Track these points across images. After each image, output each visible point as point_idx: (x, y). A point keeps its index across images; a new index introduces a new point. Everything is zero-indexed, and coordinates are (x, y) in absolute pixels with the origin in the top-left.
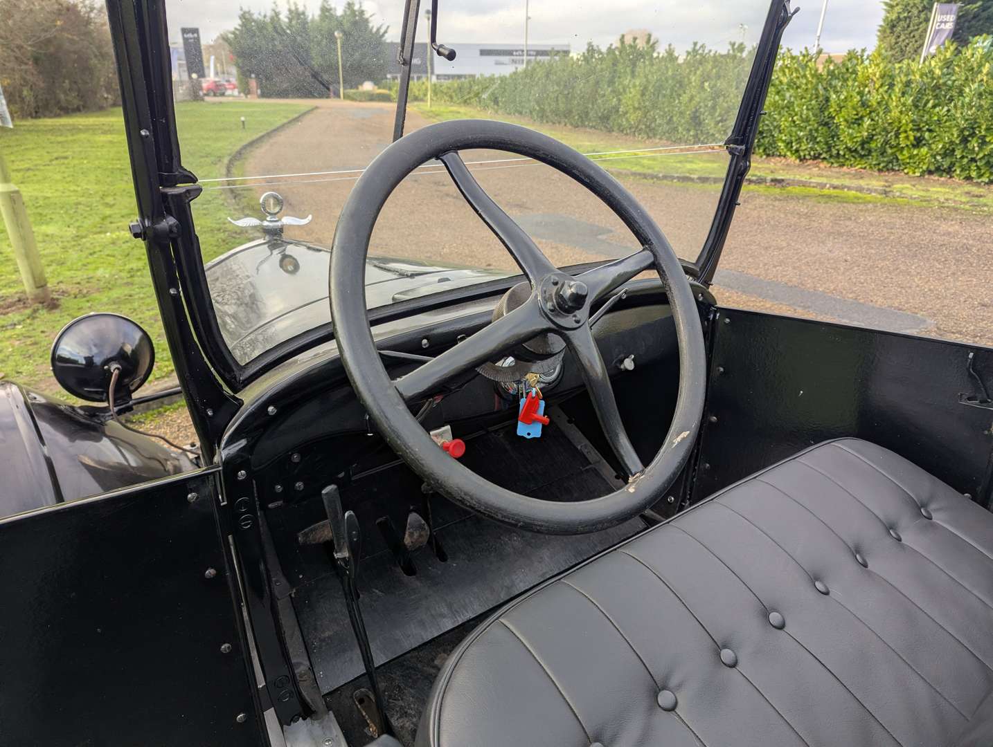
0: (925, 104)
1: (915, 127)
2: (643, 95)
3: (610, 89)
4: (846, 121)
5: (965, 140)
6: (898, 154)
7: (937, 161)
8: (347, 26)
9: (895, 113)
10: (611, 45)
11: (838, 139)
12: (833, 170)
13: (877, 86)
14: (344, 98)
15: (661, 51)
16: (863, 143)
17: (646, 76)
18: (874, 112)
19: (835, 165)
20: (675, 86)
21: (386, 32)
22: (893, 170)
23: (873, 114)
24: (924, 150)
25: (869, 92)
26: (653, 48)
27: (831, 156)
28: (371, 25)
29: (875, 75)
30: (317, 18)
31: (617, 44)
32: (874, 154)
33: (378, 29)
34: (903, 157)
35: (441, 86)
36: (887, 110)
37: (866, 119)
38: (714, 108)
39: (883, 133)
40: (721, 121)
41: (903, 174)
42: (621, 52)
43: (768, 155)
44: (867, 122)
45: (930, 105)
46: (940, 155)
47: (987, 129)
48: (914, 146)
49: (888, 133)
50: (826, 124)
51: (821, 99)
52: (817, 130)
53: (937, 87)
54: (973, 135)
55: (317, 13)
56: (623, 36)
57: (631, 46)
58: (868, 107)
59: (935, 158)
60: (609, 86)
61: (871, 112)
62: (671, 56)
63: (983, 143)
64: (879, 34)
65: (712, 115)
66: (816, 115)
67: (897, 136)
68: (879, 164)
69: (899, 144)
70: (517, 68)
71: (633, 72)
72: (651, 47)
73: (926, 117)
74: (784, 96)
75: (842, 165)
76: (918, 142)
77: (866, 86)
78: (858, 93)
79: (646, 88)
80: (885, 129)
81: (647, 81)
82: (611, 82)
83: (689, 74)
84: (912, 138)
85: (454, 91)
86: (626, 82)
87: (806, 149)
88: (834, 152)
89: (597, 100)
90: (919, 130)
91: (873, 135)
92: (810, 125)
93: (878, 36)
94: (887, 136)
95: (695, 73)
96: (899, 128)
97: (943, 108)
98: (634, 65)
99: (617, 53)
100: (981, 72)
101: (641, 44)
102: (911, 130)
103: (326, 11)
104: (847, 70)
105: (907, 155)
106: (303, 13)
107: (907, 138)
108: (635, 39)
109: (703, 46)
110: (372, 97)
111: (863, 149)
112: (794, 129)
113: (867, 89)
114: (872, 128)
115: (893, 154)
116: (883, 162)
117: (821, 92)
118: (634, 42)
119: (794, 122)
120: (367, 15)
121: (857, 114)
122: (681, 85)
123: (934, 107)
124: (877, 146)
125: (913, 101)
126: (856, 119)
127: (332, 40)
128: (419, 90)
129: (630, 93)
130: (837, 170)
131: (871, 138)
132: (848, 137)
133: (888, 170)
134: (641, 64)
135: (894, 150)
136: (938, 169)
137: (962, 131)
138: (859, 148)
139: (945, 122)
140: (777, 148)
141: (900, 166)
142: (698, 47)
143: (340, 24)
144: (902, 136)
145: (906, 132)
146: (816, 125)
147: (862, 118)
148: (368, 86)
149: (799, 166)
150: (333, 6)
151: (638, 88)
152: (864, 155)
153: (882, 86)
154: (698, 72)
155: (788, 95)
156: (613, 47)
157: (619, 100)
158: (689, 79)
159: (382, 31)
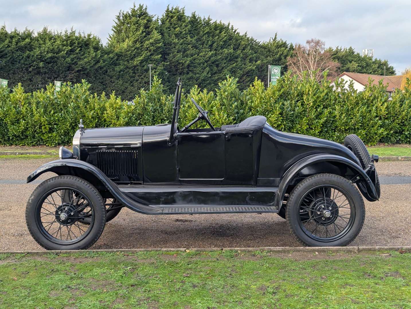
0: (50, 112)
1: (48, 123)
4: (10, 121)
6: (42, 136)
7: (62, 138)
11: (8, 130)
13: (23, 104)
16: (22, 133)
18: (25, 116)
19: (8, 145)
22: (40, 145)
23: (25, 118)
24: (54, 134)
29: (21, 99)
32: (29, 137)
34: (45, 138)
36: (32, 115)
37: (21, 120)
39: (32, 127)
41: (45, 146)
44: (23, 122)
45: (52, 112)
46: (63, 135)
48: (49, 132)
49: (35, 126)
53: (53, 104)
58: (21, 114)
59: (61, 137)
61: (23, 117)
67: (40, 127)
68: (32, 143)
69: (42, 131)
73: (52, 118)
75: (12, 145)
76: (51, 130)
80: (33, 125)
84: (48, 128)
88: (6, 138)
90: (50, 124)
91: (27, 128)
94: (35, 128)
96: (41, 124)
97: (59, 114)
100: (71, 98)
102: (47, 124)
105: (47, 137)
107: (45, 128)
111: (23, 135)
114: (26, 124)
116: (35, 141)
121: (16, 118)
123: (54, 113)
124: (30, 133)
125: (43, 111)
126: (16, 120)
131: (26, 129)
135: (40, 135)
138: (21, 135)
139: (62, 120)
141: (44, 143)
144: (43, 127)
147: (19, 119)
152: (24, 139)
153: (25, 104)
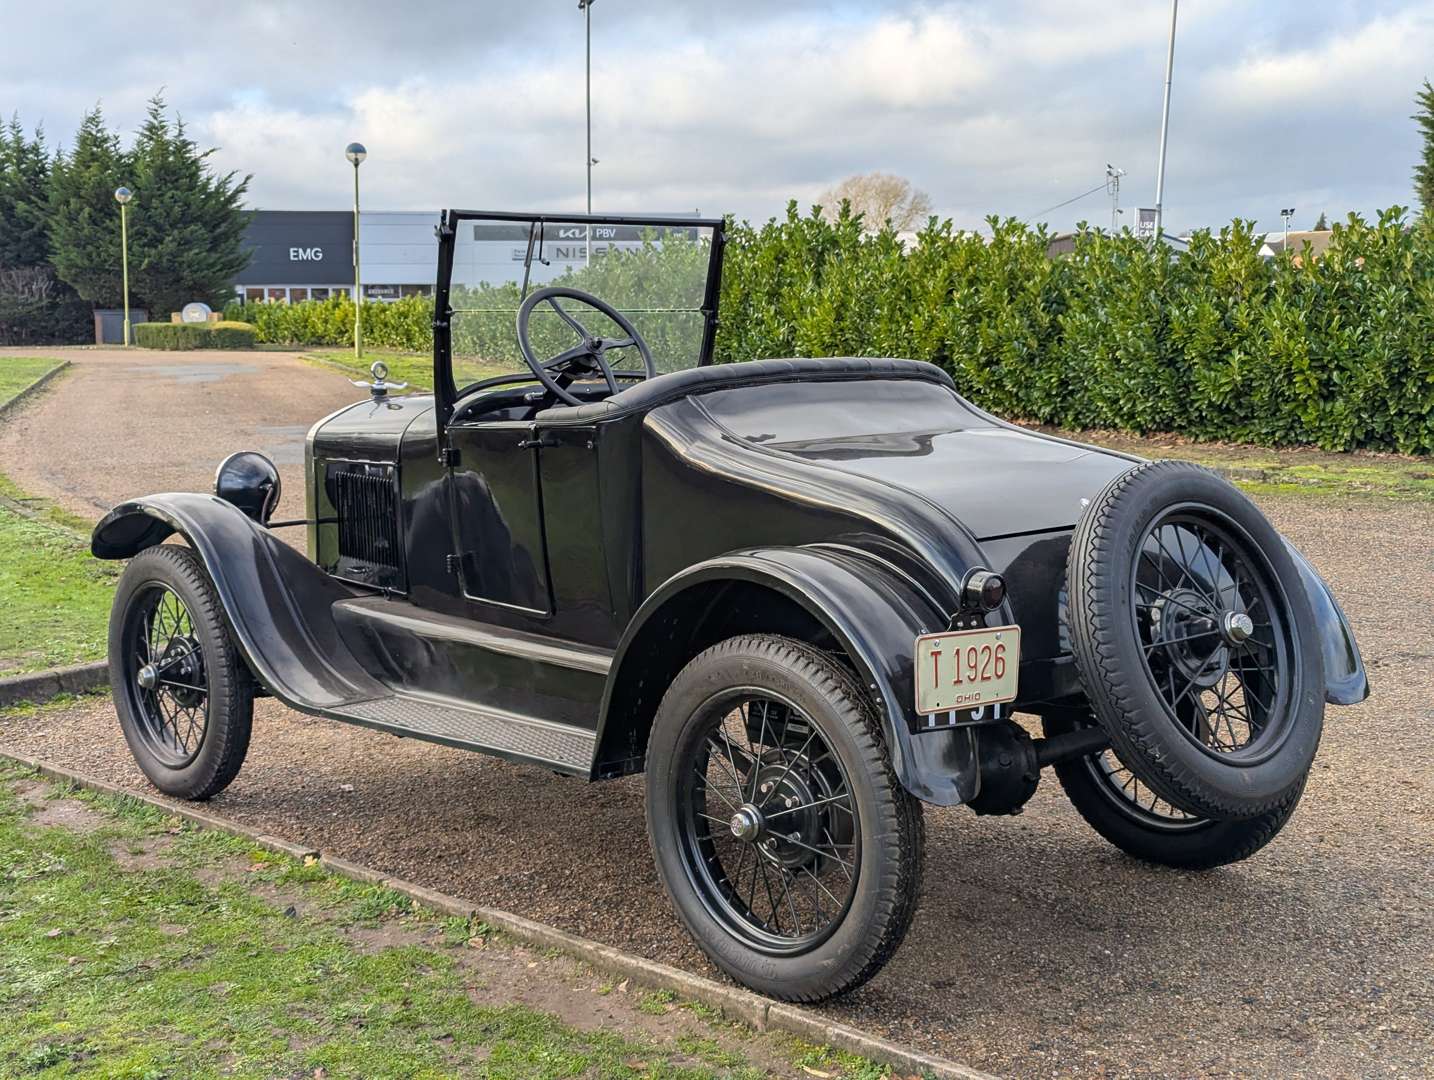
0: (1329, 323)
1: (1315, 364)
2: (839, 318)
3: (772, 309)
4: (1203, 356)
5: (1396, 382)
6: (1299, 412)
7: (1364, 422)
8: (145, 174)
9: (1280, 339)
10: (773, 220)
11: (1196, 389)
12: (1199, 447)
13: (1246, 293)
14: (132, 342)
15: (871, 231)
16: (1237, 395)
17: (842, 283)
18: (1245, 338)
20: (898, 298)
21: (241, 190)
22: (1300, 443)
23: (1247, 343)
24: (1340, 403)
25: (1236, 303)
26: (855, 225)
27: (1190, 422)
28: (203, 175)
30: (68, 159)
31: (783, 219)
32: (1261, 415)
33: (223, 183)
34: (1309, 418)
35: (384, 310)
37: (1235, 352)
38: (974, 340)
39: (1267, 376)
40: (988, 363)
41: (1317, 450)
42: (790, 235)
43: (1085, 428)
45: (1335, 323)
46: (1365, 410)
47: (1425, 362)
48: (1322, 398)
49: (1274, 375)
50: (1172, 363)
51: (1156, 318)
52: (1155, 375)
53: (1343, 292)
54: (1406, 372)
55: (70, 147)
56: (794, 204)
57: (811, 224)
58: (1235, 330)
59: (1359, 417)
60: (770, 303)
61: (1241, 339)
62: (887, 243)
63: (1425, 388)
64: (1419, 185)
65: (970, 351)
66: (1149, 347)
67: (1290, 379)
68: (1273, 433)
69: (1296, 395)
70: (569, 269)
71: (818, 275)
72: (852, 224)
73: (1332, 345)
74: (1094, 313)
75: (1215, 439)
77: (1230, 294)
78: (1217, 306)
79: (843, 305)
80: (1267, 369)
81: (847, 291)
82: (774, 295)
83: (922, 276)
84: (1314, 383)
85: (416, 323)
86: (805, 294)
87: (1144, 411)
88: (1194, 414)
89: (747, 331)
90: (1324, 368)
91: (1251, 381)
92: (1143, 365)
93: (1420, 191)
94: (1274, 381)
95: (934, 275)
96: (1290, 365)
97: (1355, 329)
98: (820, 261)
99: (784, 237)
101: (831, 218)
102: (1310, 368)
103: (93, 146)
104: (1194, 265)
105: (1315, 414)
106: (35, 150)
107: (1307, 382)
108: (817, 210)
109: (948, 224)
110: (205, 340)
111: (1239, 405)
112: (1119, 374)
113: (1231, 300)
114: (1247, 367)
115: (1291, 413)
116: (1280, 428)
117: (1156, 305)
118: (816, 217)
119: (1118, 361)
120: (196, 153)
121: (1220, 344)
122: (909, 298)
123: (1342, 326)
124: (1261, 399)
125: (1307, 318)
126: (1219, 353)
127: (106, 208)
128: (326, 321)
129: (813, 314)
130: (1205, 446)
131: (1249, 385)
132: (1213, 385)
133: (1290, 442)
134: (833, 259)
135: (1292, 405)
136: (1370, 436)
137: (1388, 366)
138: (1233, 405)
139: (1362, 353)
140: (1098, 412)
141: (1308, 435)
142: (938, 226)
143: (127, 173)
144: (1298, 379)
145: (1302, 372)
146: (1154, 367)
147: (1228, 350)
148: (195, 314)
149: (1138, 443)
150: (109, 132)
151: (827, 305)
152: (1246, 417)
153: (1256, 292)
154: (940, 273)
155: (1101, 313)
156: (777, 224)
157: (793, 330)
158: (923, 287)
159: (232, 187)
